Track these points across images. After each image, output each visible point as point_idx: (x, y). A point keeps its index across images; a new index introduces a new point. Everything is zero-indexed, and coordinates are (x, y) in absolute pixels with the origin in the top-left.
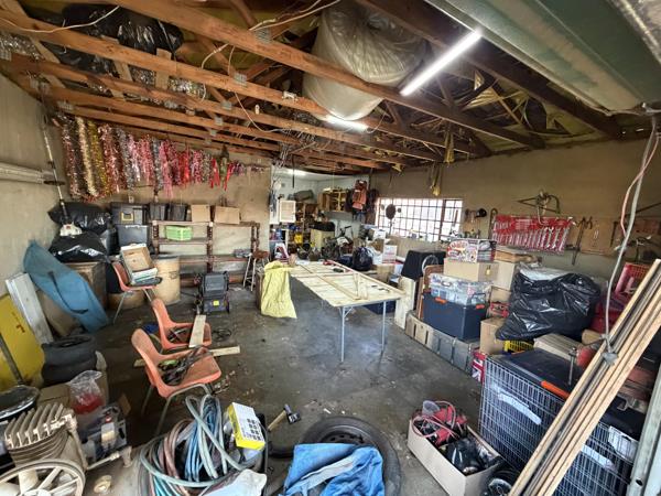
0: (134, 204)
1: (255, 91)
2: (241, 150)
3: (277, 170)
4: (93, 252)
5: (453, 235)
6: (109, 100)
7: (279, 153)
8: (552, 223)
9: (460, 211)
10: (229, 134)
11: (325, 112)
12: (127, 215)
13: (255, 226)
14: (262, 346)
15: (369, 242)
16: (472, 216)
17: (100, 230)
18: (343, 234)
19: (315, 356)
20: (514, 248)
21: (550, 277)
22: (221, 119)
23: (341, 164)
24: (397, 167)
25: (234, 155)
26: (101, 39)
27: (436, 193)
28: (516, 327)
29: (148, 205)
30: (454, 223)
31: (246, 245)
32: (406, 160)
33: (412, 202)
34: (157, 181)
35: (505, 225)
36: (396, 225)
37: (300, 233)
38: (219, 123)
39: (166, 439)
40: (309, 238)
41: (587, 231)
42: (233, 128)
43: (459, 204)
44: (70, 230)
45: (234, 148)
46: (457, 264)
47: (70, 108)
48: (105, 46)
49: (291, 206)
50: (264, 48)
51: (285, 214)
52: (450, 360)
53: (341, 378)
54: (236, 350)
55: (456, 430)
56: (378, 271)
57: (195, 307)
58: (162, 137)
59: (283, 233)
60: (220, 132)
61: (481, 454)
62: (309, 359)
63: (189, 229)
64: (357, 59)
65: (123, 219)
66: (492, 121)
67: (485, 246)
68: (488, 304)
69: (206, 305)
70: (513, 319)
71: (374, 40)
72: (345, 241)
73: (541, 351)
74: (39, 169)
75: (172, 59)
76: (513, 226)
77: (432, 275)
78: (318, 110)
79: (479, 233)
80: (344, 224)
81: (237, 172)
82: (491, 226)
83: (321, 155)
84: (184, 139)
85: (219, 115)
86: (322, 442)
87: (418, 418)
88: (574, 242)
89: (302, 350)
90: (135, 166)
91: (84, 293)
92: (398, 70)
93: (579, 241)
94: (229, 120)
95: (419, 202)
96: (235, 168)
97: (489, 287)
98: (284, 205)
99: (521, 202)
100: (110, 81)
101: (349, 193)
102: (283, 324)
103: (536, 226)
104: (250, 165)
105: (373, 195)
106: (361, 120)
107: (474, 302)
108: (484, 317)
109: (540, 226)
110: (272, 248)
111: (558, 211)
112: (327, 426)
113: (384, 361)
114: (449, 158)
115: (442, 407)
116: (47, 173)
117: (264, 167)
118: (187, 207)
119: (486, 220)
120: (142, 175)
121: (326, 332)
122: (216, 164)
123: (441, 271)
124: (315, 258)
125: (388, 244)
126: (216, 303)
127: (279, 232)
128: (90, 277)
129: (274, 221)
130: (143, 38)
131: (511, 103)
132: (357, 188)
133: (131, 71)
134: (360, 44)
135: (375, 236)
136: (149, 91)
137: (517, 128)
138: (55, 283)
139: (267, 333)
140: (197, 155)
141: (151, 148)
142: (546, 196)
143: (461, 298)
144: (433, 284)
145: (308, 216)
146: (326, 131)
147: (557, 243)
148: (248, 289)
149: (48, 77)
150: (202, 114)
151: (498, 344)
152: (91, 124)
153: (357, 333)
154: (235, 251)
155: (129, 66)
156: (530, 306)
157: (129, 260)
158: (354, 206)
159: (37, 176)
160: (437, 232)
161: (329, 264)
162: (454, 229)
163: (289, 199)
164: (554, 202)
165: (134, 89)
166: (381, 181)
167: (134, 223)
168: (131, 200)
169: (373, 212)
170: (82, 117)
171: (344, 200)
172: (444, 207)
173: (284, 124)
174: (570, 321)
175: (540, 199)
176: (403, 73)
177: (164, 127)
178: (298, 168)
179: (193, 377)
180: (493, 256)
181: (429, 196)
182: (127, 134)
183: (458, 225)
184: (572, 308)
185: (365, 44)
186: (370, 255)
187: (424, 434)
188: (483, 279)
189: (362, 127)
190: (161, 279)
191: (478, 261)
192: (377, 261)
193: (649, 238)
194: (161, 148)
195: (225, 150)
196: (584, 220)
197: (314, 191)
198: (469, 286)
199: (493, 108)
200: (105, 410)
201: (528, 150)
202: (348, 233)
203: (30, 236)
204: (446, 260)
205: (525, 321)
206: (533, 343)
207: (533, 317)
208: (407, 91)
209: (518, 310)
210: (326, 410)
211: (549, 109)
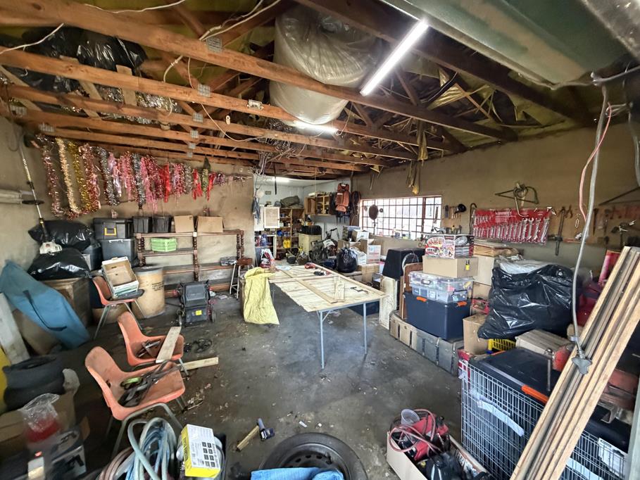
0: (118, 219)
1: (220, 102)
2: (222, 161)
3: (259, 178)
4: (74, 269)
5: (435, 232)
6: (84, 120)
7: (258, 161)
8: (532, 214)
9: (440, 207)
10: (208, 146)
11: (293, 118)
12: (110, 230)
13: (239, 234)
14: (242, 355)
15: (352, 243)
16: (452, 211)
17: (82, 247)
18: (329, 237)
19: (295, 363)
20: (495, 242)
21: (529, 270)
22: (197, 132)
23: (322, 169)
24: (376, 168)
25: (216, 166)
26: (61, 59)
27: (415, 192)
28: (498, 324)
29: (132, 219)
30: (435, 219)
31: (232, 253)
32: (384, 161)
33: (393, 201)
34: (139, 195)
35: (485, 219)
36: (380, 225)
37: (288, 238)
38: (195, 135)
39: (102, 474)
40: (297, 242)
41: (568, 221)
42: (209, 140)
43: (439, 201)
44: (50, 248)
45: (216, 160)
46: (434, 261)
47: (50, 130)
48: (65, 65)
49: (275, 212)
50: (215, 57)
51: (270, 220)
52: (436, 361)
53: (321, 386)
54: (214, 361)
55: (436, 442)
56: (363, 272)
57: (177, 318)
58: (143, 152)
59: (271, 240)
60: (199, 145)
61: (465, 468)
62: (289, 367)
63: (173, 240)
64: (313, 62)
65: (106, 234)
66: (463, 117)
67: (463, 241)
68: (470, 300)
69: (188, 316)
70: (494, 315)
71: (329, 43)
72: (331, 243)
73: (523, 350)
74: (17, 190)
75: (134, 74)
76: (493, 220)
77: (411, 273)
78: (285, 116)
79: (460, 228)
80: (330, 227)
81: (219, 182)
82: (472, 221)
83: (301, 161)
84: (166, 154)
85: (194, 128)
86: (284, 466)
87: (395, 430)
88: (556, 232)
89: (282, 358)
90: (116, 182)
91: (62, 309)
92: (355, 70)
93: (560, 231)
94: (205, 132)
95: (399, 201)
96: (217, 178)
97: (469, 283)
98: (268, 212)
99: (499, 195)
100: (80, 101)
101: (333, 196)
102: (266, 331)
103: (516, 218)
104: (232, 175)
105: (355, 197)
106: (329, 123)
107: (455, 299)
108: (467, 314)
109: (520, 218)
110: (258, 255)
111: (536, 202)
112: (294, 445)
113: (368, 366)
114: (423, 156)
115: (421, 415)
116: (27, 193)
117: (246, 176)
118: (171, 219)
119: (466, 215)
120: (124, 190)
121: (309, 337)
122: (198, 176)
123: (420, 269)
124: (303, 262)
125: (372, 244)
126: (199, 313)
127: (265, 238)
128: (71, 293)
129: (259, 228)
130: (103, 56)
131: (478, 97)
132: (339, 191)
133: (98, 90)
134: (315, 47)
135: (358, 237)
136: (119, 108)
137: (488, 122)
138: (31, 302)
139: (249, 341)
140: (177, 168)
141: (132, 164)
142: (523, 188)
143: (442, 296)
144: (413, 282)
145: (296, 221)
146: (299, 136)
147: (538, 234)
148: (234, 297)
149: (22, 101)
150: (177, 128)
151: (482, 342)
152: (71, 144)
153: (340, 336)
154: (221, 259)
155: (95, 85)
156: (510, 302)
157: (111, 275)
158: (337, 209)
159: (15, 197)
160: (419, 229)
161: (311, 267)
162: (435, 225)
163: (276, 205)
164: (531, 192)
165: (104, 107)
166: (362, 182)
167: (117, 237)
168: (114, 215)
169: (356, 213)
170: (62, 138)
171: (328, 203)
172: (424, 205)
173: (257, 133)
174: (553, 315)
175: (517, 191)
176: (362, 72)
177: (143, 143)
178: (280, 175)
179: (155, 395)
180: (472, 250)
181: (409, 194)
182: (107, 152)
183: (439, 222)
184: (553, 302)
185: (319, 47)
186: (354, 256)
187: (402, 448)
188: (463, 274)
189: (332, 130)
190: (143, 291)
191: (456, 257)
192: (362, 261)
193: (632, 223)
194: (142, 163)
195: (207, 162)
196: (563, 209)
197: (300, 197)
198: (449, 283)
199: (461, 105)
200: (65, 435)
201: (502, 144)
202: (334, 235)
203: (7, 256)
204: (424, 257)
205: (505, 317)
206: (515, 341)
207: (513, 312)
208: (367, 90)
209: (497, 306)
210: (301, 423)
211: (516, 101)
